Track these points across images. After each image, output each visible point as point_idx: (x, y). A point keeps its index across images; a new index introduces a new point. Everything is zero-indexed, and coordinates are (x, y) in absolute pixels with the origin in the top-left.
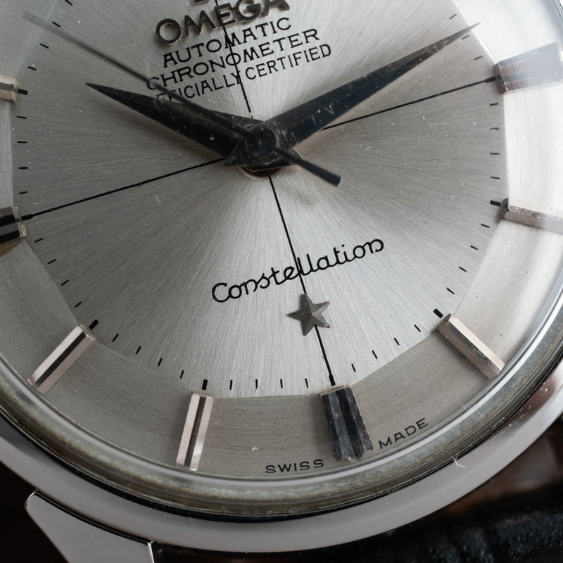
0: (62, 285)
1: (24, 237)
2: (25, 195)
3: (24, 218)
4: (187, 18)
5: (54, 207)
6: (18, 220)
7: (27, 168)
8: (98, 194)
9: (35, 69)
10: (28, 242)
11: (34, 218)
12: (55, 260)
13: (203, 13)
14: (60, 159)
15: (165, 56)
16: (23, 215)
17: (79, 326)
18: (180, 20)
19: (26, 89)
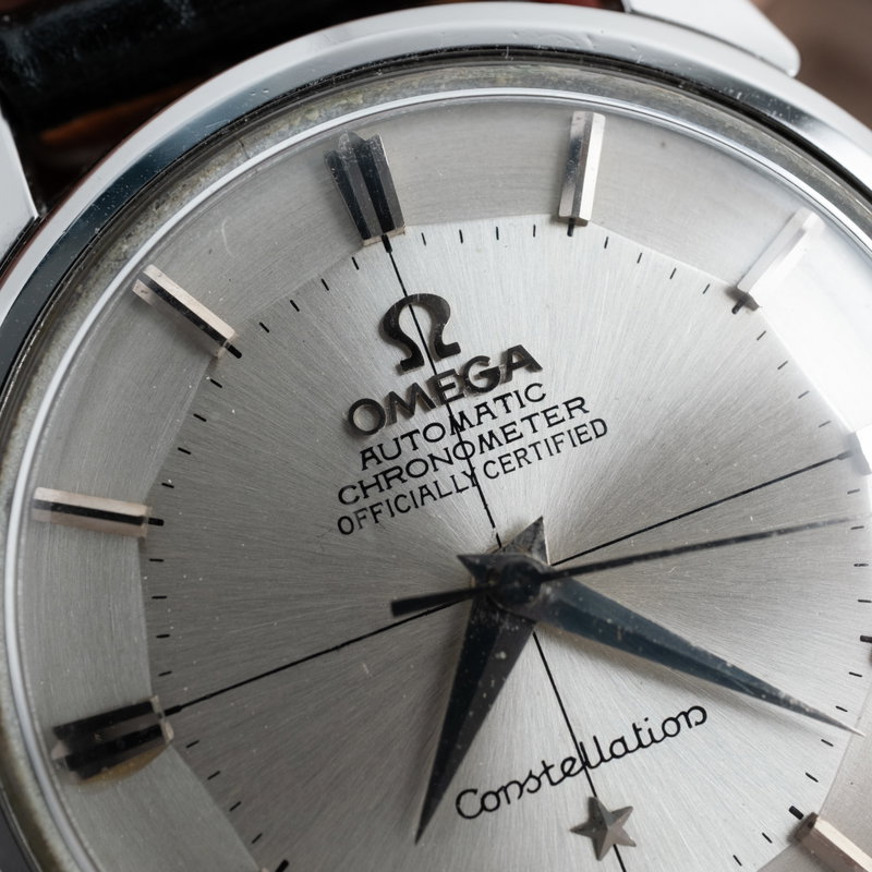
0: (232, 809)
1: (171, 741)
2: (168, 676)
3: (169, 712)
5: (212, 692)
6: (160, 716)
7: (168, 635)
9: (172, 487)
10: (177, 749)
11: (184, 710)
12: (218, 773)
13: (415, 388)
14: (217, 618)
15: (363, 453)
16: (167, 707)
17: (261, 870)
18: (379, 398)
19: (160, 517)
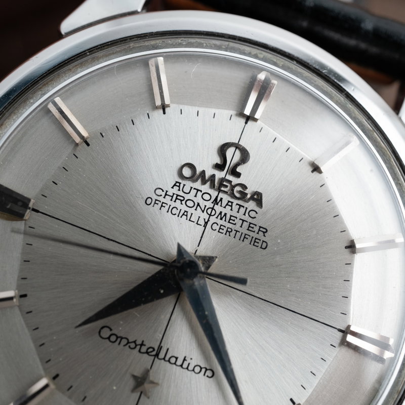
0: (25, 261)
1: (25, 220)
2: (44, 198)
3: (34, 210)
4: (203, 172)
5: (54, 216)
6: (30, 208)
7: (57, 184)
8: (83, 227)
9: (103, 137)
10: (25, 224)
11: (39, 213)
12: (31, 245)
13: (214, 176)
14: (78, 193)
15: (177, 182)
16: (35, 208)
17: (15, 291)
18: (199, 170)
19: (90, 144)
